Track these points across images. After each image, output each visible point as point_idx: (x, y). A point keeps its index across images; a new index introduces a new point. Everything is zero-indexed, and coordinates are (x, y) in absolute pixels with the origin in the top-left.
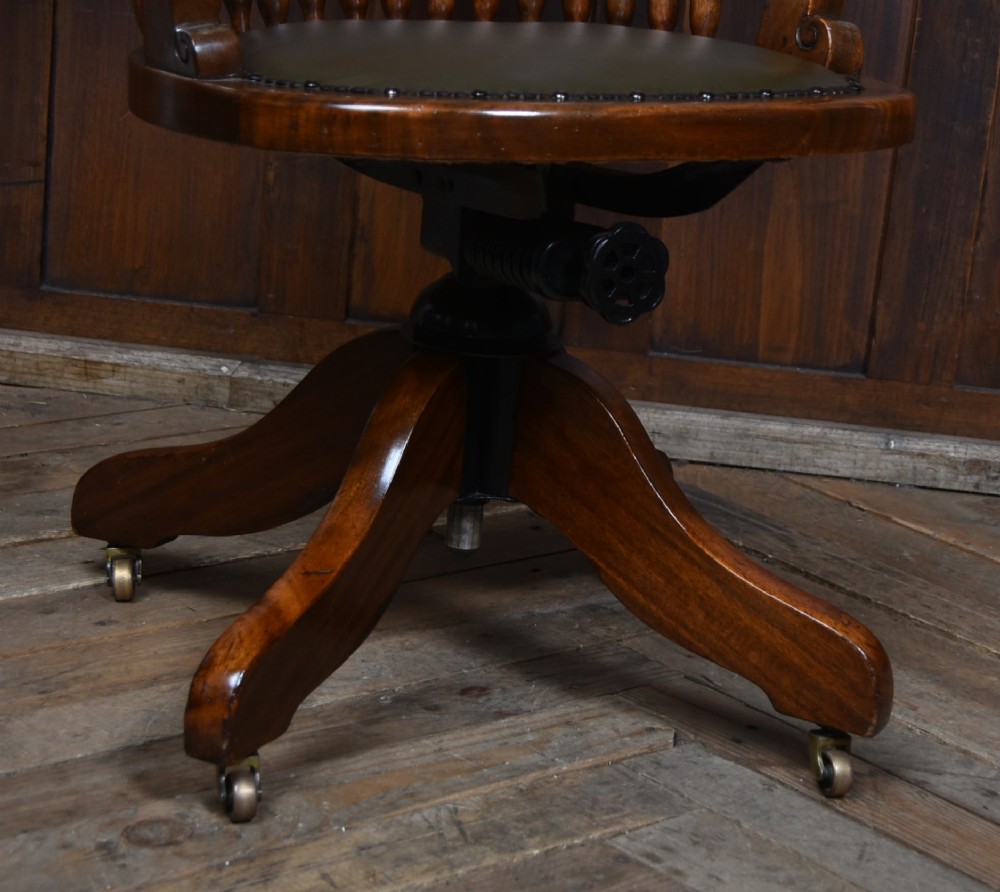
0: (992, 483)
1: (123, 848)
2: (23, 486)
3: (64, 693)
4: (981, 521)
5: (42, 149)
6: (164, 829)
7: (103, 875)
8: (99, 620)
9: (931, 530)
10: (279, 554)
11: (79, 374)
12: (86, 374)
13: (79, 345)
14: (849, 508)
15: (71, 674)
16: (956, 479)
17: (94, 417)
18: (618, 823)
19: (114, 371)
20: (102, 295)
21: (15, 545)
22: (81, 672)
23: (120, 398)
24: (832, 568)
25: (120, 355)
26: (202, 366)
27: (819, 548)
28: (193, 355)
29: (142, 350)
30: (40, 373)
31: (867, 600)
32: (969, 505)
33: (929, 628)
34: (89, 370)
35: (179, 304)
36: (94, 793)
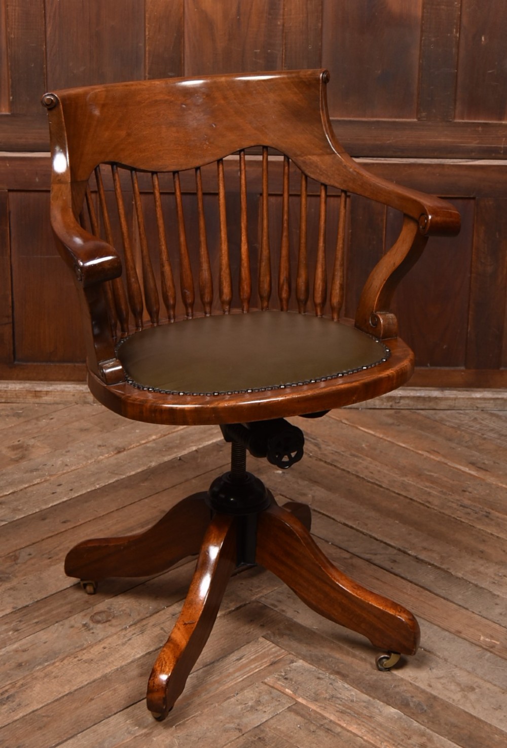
0: (397, 405)
1: (92, 625)
2: (22, 458)
3: (57, 557)
4: (393, 424)
5: (10, 311)
6: (104, 615)
7: (87, 637)
8: (64, 520)
9: (374, 431)
10: (124, 478)
11: (33, 397)
12: (36, 396)
13: (32, 385)
14: (341, 424)
15: (58, 548)
16: (383, 404)
17: (41, 416)
18: (261, 592)
19: (46, 394)
20: (39, 364)
21: (26, 488)
22: (61, 547)
23: (50, 404)
24: (335, 457)
25: (48, 387)
26: (81, 388)
27: (329, 448)
28: (77, 384)
29: (57, 384)
30: (18, 397)
31: (348, 472)
32: (389, 416)
33: (372, 483)
34: (37, 394)
35: (69, 364)
36: (77, 602)
